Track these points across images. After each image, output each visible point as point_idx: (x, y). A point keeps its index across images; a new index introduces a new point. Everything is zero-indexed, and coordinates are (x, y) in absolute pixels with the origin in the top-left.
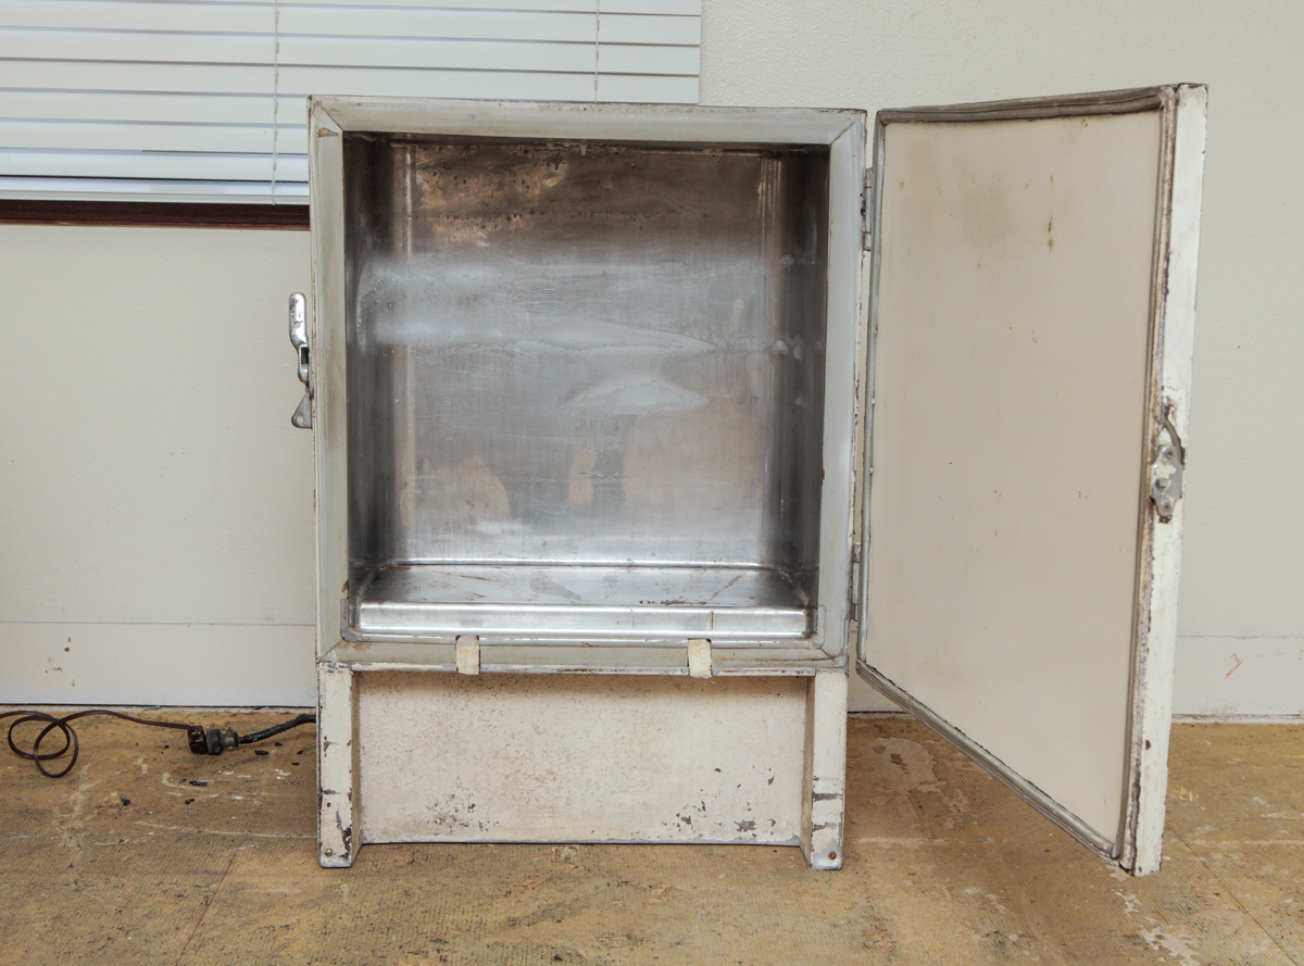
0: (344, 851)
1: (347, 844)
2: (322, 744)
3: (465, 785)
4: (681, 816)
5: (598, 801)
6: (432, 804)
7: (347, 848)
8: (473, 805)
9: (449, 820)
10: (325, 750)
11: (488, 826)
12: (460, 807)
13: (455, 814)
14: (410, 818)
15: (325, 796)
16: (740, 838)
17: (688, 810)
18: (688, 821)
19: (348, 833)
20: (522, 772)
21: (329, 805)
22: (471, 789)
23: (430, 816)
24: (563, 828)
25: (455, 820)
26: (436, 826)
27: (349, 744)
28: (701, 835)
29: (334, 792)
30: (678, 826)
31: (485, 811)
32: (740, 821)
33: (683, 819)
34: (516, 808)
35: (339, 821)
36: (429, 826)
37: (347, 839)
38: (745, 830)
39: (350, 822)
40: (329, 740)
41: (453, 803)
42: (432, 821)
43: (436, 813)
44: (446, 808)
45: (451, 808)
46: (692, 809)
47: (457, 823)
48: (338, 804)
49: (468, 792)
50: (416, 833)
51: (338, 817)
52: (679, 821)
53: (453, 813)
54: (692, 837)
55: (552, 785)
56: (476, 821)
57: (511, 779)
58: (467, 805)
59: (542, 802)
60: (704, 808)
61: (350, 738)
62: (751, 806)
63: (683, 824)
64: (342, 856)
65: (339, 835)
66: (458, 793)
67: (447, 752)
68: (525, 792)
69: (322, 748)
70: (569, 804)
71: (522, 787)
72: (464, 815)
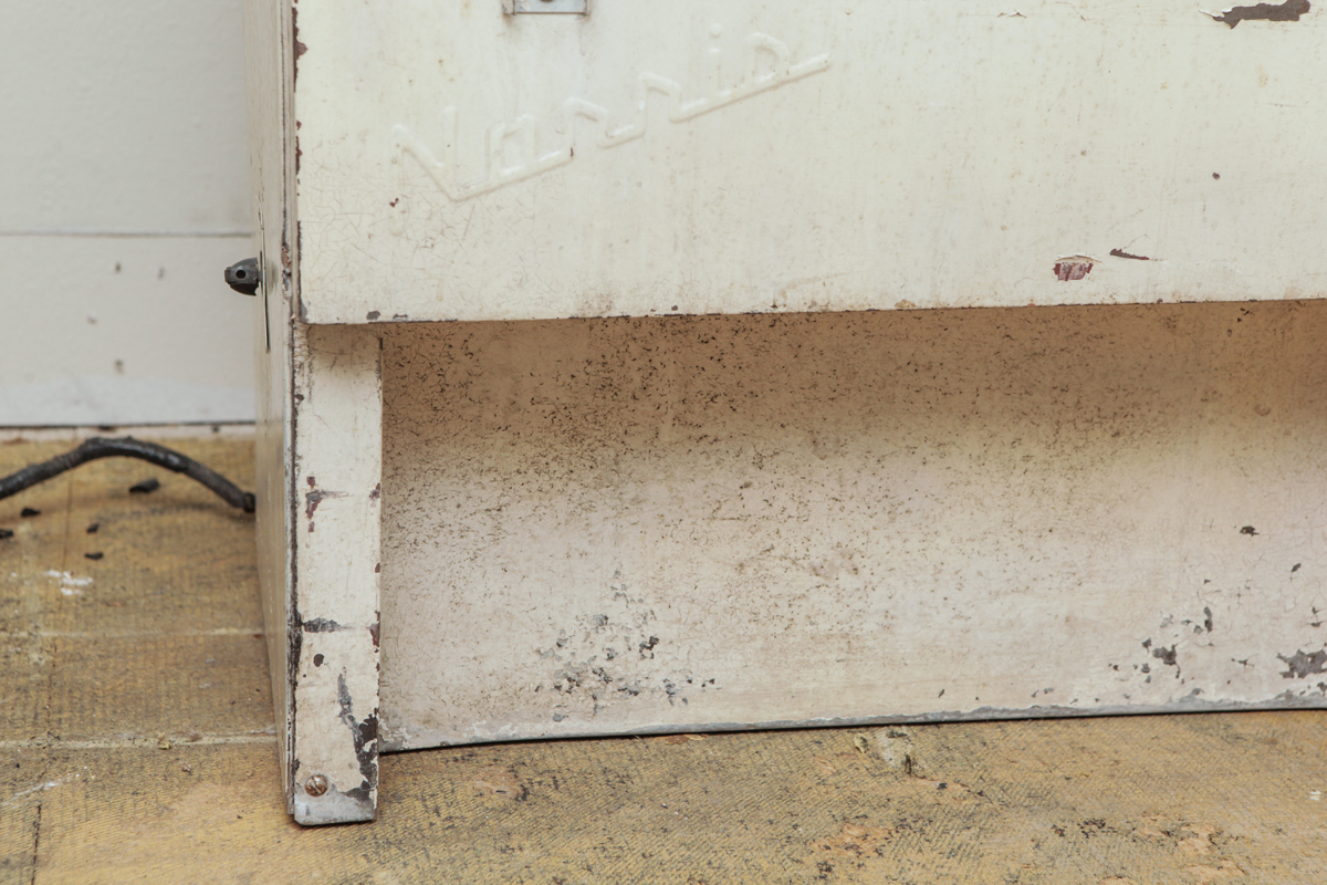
0: (356, 779)
1: (365, 759)
2: (302, 499)
3: (634, 591)
4: (1155, 645)
5: (959, 616)
6: (550, 643)
7: (367, 770)
8: (653, 642)
9: (592, 682)
10: (310, 514)
11: (688, 690)
12: (619, 646)
13: (607, 665)
14: (493, 682)
15: (308, 638)
16: (1289, 695)
17: (1171, 630)
18: (1169, 657)
19: (369, 729)
20: (778, 552)
21: (319, 660)
22: (650, 600)
23: (545, 673)
24: (870, 687)
25: (607, 680)
26: (556, 696)
27: (375, 494)
28: (1197, 691)
29: (333, 626)
30: (1146, 669)
31: (682, 654)
32: (1291, 653)
33: (1157, 654)
34: (759, 643)
35: (346, 701)
36: (542, 699)
37: (367, 748)
38: (1302, 675)
39: (375, 703)
40: (321, 485)
41: (602, 639)
42: (548, 684)
43: (559, 666)
44: (581, 653)
45: (597, 651)
46: (1179, 629)
47: (610, 686)
48: (345, 656)
49: (642, 609)
50: (507, 717)
51: (343, 689)
52: (1147, 657)
53: (601, 662)
54: (1176, 697)
55: (846, 580)
56: (657, 681)
57: (750, 571)
58: (636, 640)
59: (824, 627)
60: (1208, 624)
61: (377, 479)
62: (1321, 616)
63: (1157, 664)
64: (354, 793)
65: (346, 736)
66: (619, 613)
67: (591, 509)
68: (783, 603)
69: (302, 509)
70: (887, 628)
71: (774, 590)
72: (629, 667)
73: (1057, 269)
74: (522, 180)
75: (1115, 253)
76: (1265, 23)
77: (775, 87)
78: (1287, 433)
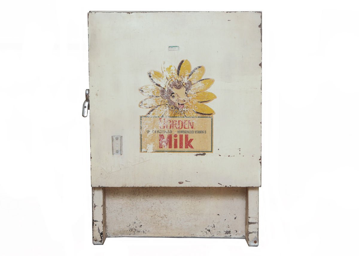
0: (100, 240)
1: (101, 237)
2: (94, 206)
3: (139, 219)
4: (207, 229)
5: (181, 224)
6: (128, 225)
7: (102, 238)
8: (141, 226)
9: (134, 230)
10: (95, 208)
11: (146, 232)
12: (137, 226)
13: (136, 228)
14: (121, 229)
15: (94, 222)
16: (226, 236)
17: (209, 227)
18: (209, 231)
19: (102, 234)
20: (157, 215)
21: (96, 225)
22: (141, 220)
23: (128, 229)
24: (169, 233)
25: (136, 230)
26: (129, 232)
27: (102, 206)
28: (213, 235)
29: (97, 221)
30: (206, 232)
31: (145, 227)
32: (226, 231)
33: (208, 230)
34: (155, 226)
35: (99, 230)
36: (128, 232)
37: (101, 236)
38: (228, 234)
39: (103, 231)
40: (96, 205)
41: (135, 225)
42: (128, 230)
43: (130, 228)
44: (132, 227)
45: (134, 226)
46: (210, 227)
47: (136, 231)
48: (99, 225)
49: (140, 221)
50: (123, 234)
51: (99, 229)
52: (206, 231)
53: (135, 228)
54: (211, 236)
55: (166, 219)
56: (142, 231)
57: (153, 217)
58: (139, 225)
59: (163, 225)
60: (214, 227)
61: (102, 204)
62: (229, 226)
63: (208, 232)
64: (100, 241)
65: (99, 234)
66: (137, 222)
67: (133, 209)
68: (158, 222)
69: (94, 207)
70: (171, 225)
71: (156, 220)
72: (138, 229)
73: (179, 183)
74: (115, 172)
75: (186, 181)
76: (201, 156)
77: (143, 162)
78: (222, 202)
